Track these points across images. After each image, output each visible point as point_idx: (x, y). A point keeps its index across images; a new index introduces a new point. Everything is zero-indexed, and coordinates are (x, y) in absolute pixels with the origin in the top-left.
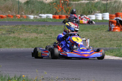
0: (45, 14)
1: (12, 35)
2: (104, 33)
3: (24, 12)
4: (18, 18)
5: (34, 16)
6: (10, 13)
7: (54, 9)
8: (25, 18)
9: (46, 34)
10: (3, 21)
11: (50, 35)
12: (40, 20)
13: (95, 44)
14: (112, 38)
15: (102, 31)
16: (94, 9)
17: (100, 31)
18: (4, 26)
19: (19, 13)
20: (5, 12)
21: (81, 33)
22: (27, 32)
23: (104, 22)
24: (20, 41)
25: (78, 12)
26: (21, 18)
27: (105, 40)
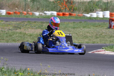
0: (49, 11)
1: (18, 31)
2: (104, 30)
3: (30, 10)
4: (24, 15)
5: (39, 13)
6: (17, 9)
7: (58, 7)
8: (31, 14)
10: (10, 17)
12: (45, 17)
13: (95, 40)
14: (111, 35)
15: (103, 28)
16: (96, 8)
17: (101, 28)
18: (11, 22)
19: (25, 10)
20: (12, 9)
21: (83, 29)
22: (33, 28)
23: (104, 19)
24: (25, 36)
25: (80, 10)
26: (28, 15)
27: (105, 37)
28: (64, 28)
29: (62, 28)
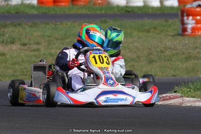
9: (25, 45)
11: (35, 47)
12: (6, 8)
13: (148, 68)
14: (189, 53)
15: (165, 36)
17: (159, 36)
27: (173, 59)
28: (61, 39)
29: (57, 40)
